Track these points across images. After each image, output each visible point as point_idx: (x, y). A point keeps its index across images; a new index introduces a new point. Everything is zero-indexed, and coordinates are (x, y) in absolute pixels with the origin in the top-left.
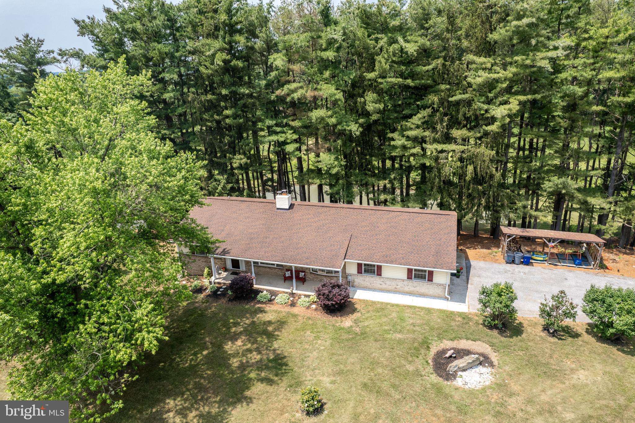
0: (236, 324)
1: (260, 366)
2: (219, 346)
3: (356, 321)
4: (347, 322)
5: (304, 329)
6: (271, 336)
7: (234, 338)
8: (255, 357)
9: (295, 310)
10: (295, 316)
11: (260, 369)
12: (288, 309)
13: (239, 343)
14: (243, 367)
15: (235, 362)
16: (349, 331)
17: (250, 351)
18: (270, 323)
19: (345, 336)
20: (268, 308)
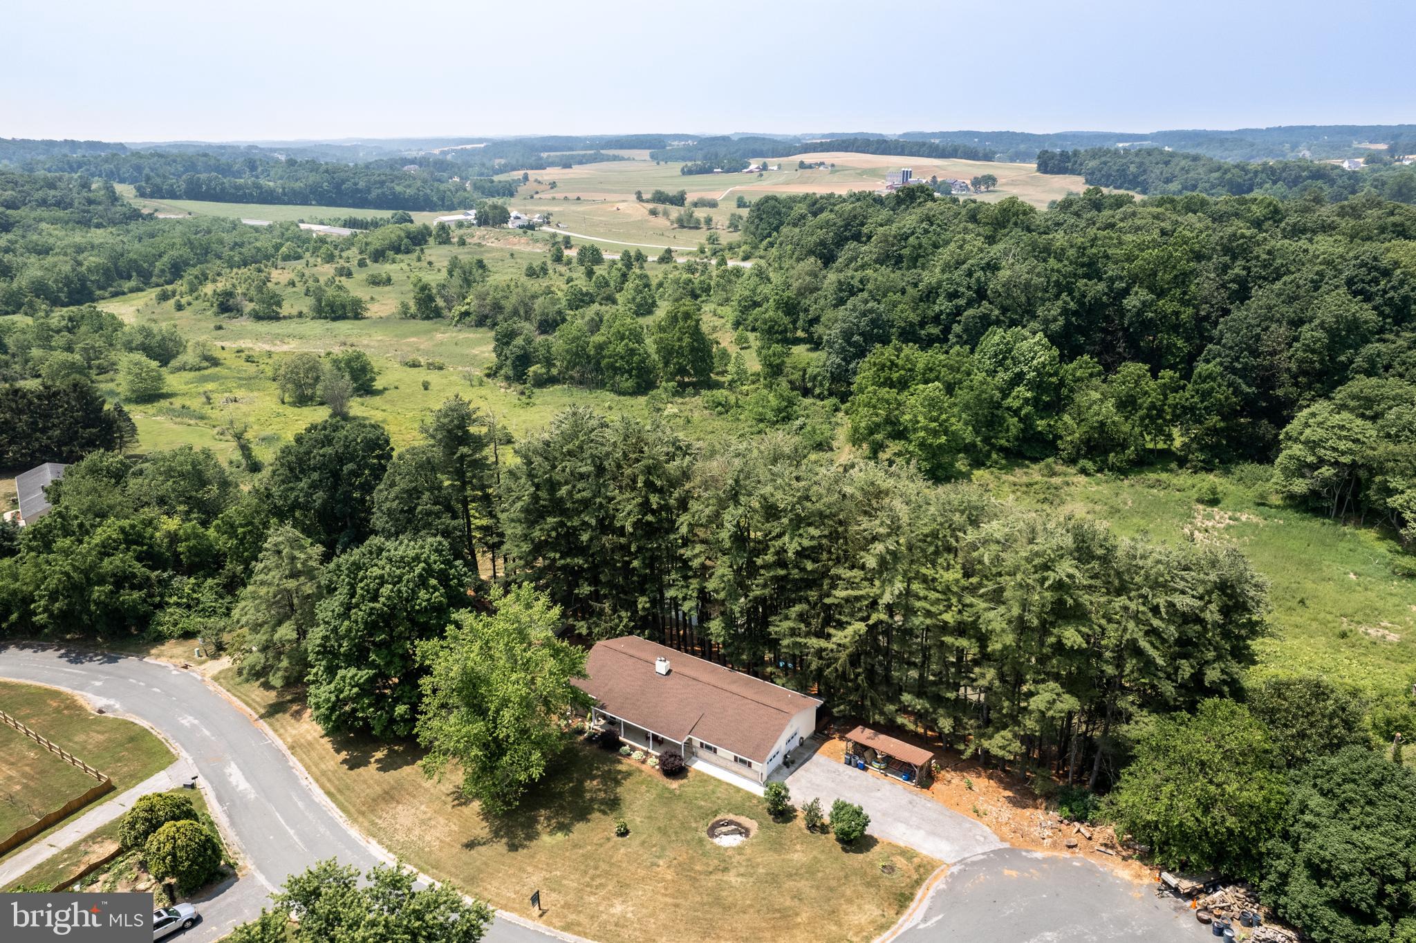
0: (598, 768)
1: (603, 802)
2: (581, 782)
3: (680, 786)
4: (674, 785)
5: (642, 783)
6: (618, 783)
7: (593, 778)
8: (602, 795)
9: (643, 767)
10: (641, 771)
11: (602, 803)
12: (638, 765)
13: (595, 783)
14: (592, 800)
15: (588, 796)
16: (672, 792)
17: (600, 790)
18: (620, 772)
19: (667, 795)
20: (625, 761)
